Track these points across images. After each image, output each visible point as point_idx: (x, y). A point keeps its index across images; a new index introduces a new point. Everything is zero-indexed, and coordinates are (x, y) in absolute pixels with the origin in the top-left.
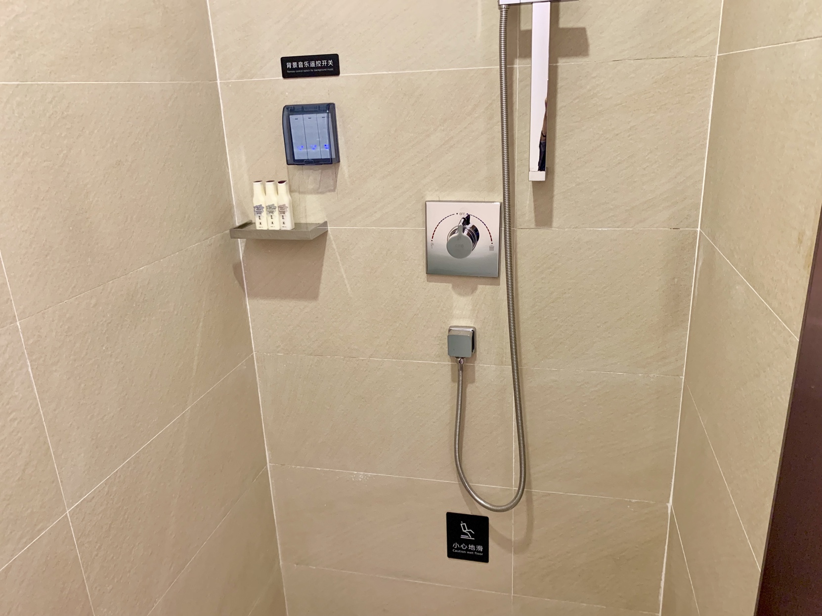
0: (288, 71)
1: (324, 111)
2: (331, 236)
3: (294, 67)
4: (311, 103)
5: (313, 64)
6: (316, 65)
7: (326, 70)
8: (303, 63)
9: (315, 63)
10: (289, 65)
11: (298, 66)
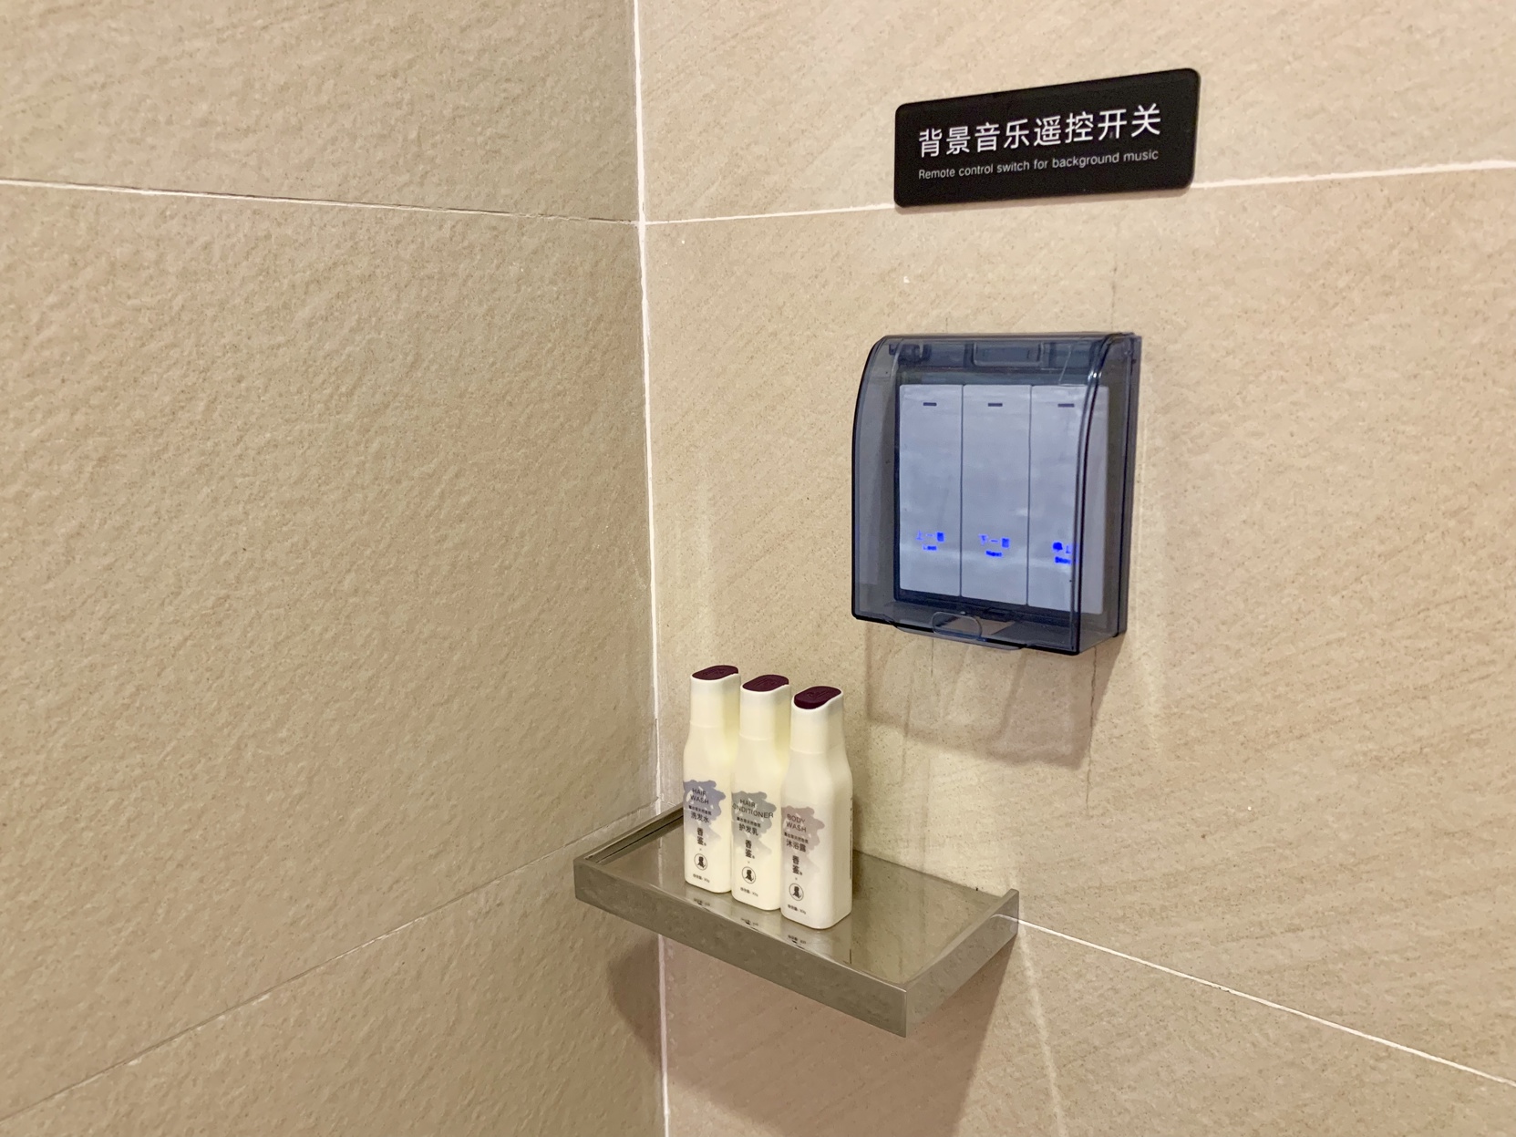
0: (923, 174)
1: (1074, 375)
2: (1028, 964)
3: (954, 149)
4: (1015, 330)
5: (1048, 133)
6: (1063, 136)
7: (1114, 158)
8: (1002, 128)
9: (1064, 125)
10: (929, 143)
11: (972, 143)
